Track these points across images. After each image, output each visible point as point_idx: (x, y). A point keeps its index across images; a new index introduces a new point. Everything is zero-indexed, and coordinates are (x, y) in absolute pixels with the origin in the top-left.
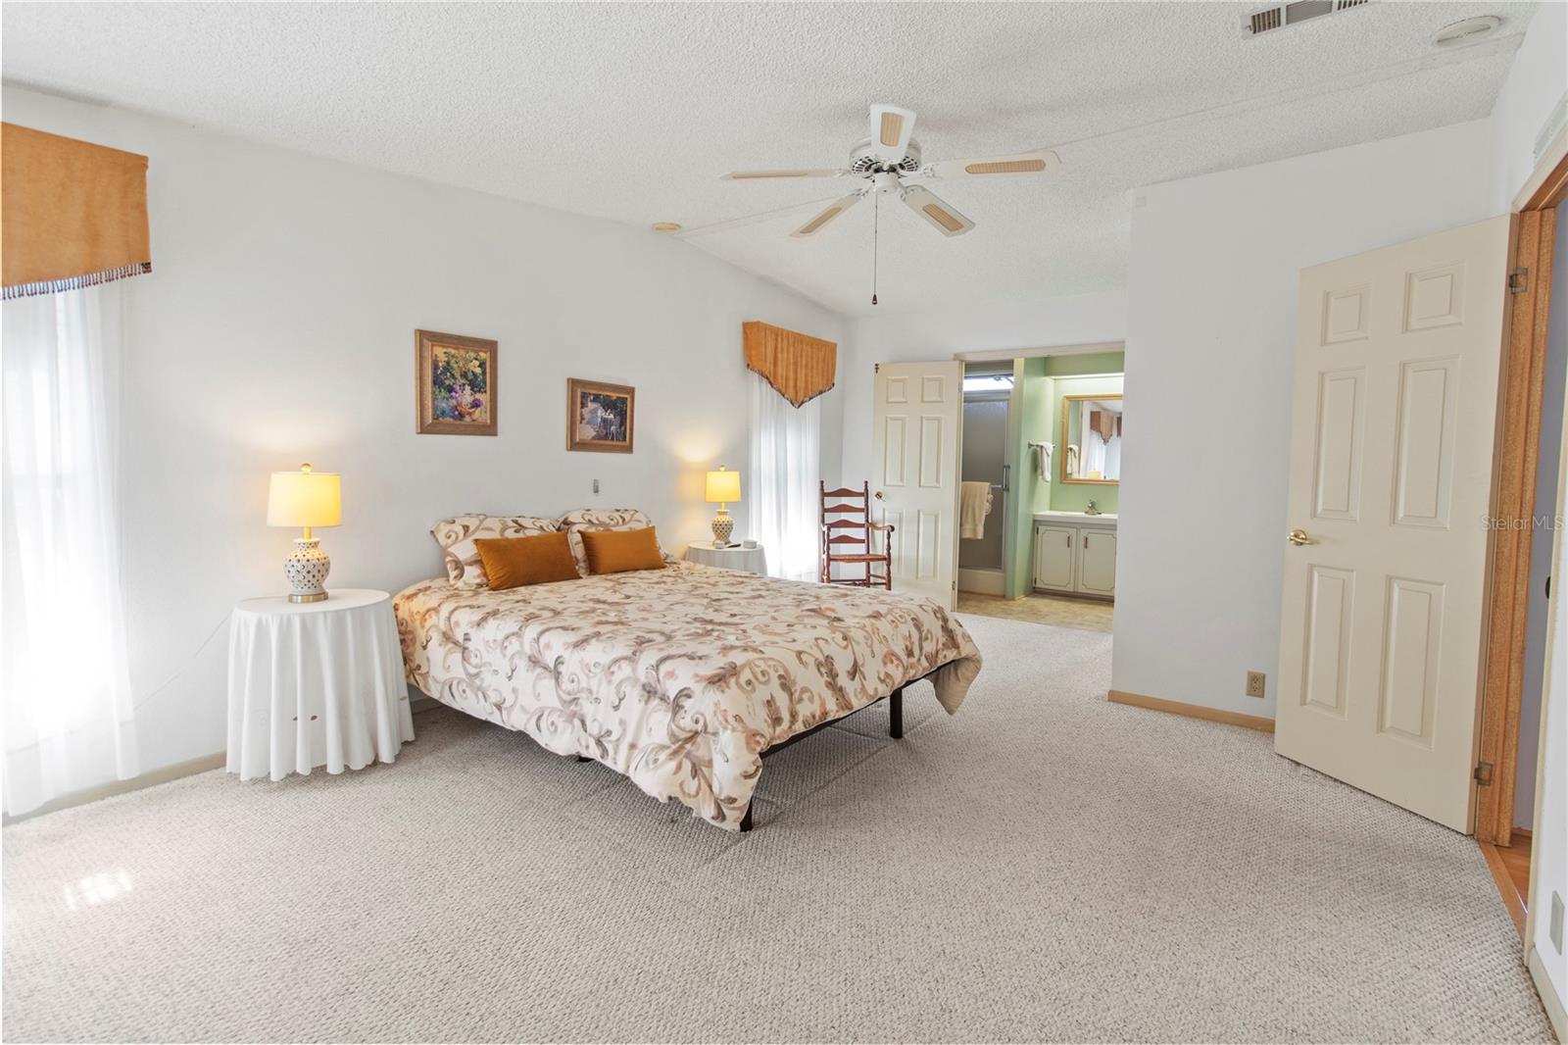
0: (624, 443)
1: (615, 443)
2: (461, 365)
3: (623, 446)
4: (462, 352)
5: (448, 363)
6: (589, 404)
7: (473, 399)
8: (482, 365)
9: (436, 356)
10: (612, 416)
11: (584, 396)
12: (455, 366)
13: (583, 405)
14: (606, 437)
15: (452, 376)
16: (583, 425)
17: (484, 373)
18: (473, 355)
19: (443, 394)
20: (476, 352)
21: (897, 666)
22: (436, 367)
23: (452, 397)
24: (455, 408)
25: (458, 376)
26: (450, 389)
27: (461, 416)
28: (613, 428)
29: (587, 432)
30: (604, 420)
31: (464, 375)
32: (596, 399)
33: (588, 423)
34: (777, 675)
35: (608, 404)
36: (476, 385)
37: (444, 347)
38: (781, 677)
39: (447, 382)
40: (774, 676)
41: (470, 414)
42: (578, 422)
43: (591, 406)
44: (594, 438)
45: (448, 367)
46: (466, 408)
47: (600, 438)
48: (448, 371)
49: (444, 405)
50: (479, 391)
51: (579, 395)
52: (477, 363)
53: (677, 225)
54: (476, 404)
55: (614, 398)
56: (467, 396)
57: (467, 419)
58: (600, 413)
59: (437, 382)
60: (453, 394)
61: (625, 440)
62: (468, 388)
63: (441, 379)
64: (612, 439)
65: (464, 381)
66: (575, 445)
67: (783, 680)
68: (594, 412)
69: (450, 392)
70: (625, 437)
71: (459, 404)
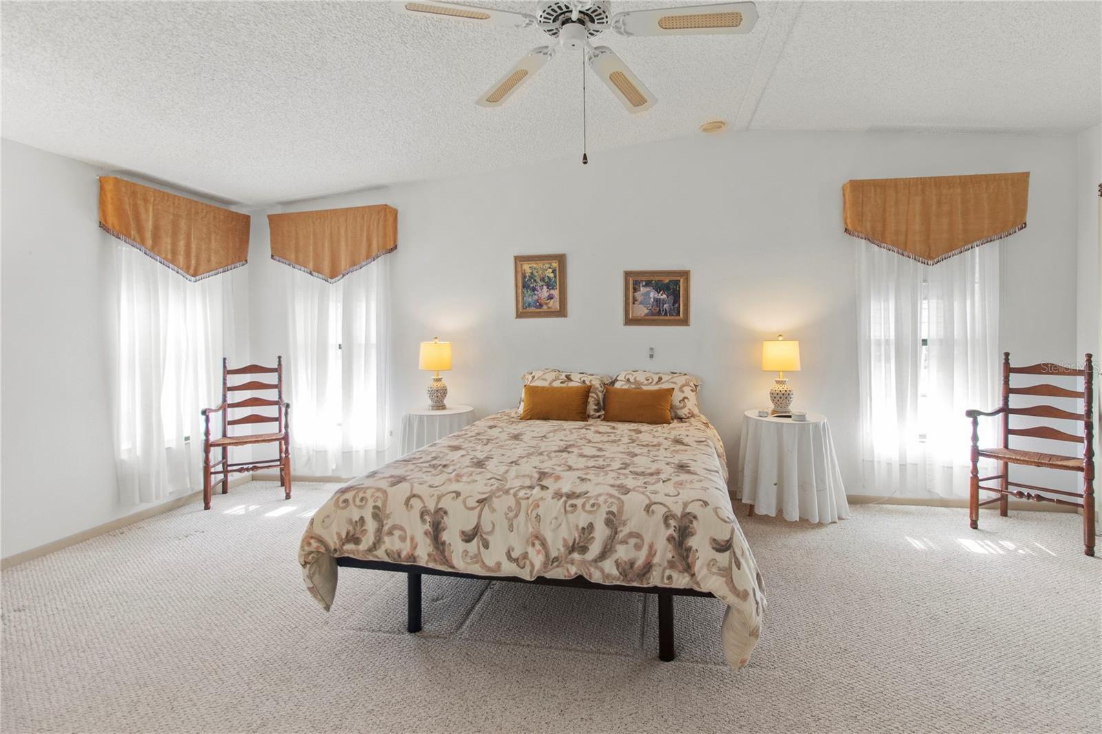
0: (677, 318)
1: (668, 317)
2: (540, 273)
3: (678, 320)
4: (541, 265)
5: (532, 273)
6: (642, 289)
7: (548, 294)
8: (554, 272)
9: (524, 270)
10: (664, 296)
11: (636, 283)
12: (537, 274)
13: (635, 290)
14: (659, 313)
15: (535, 281)
16: (636, 305)
17: (555, 276)
18: (548, 266)
19: (529, 293)
20: (550, 263)
21: (538, 552)
22: (524, 277)
23: (535, 294)
24: (537, 301)
25: (538, 280)
26: (534, 289)
27: (541, 306)
28: (666, 306)
29: (641, 311)
30: (657, 301)
31: (542, 279)
32: (648, 284)
33: (641, 303)
34: (374, 504)
35: (659, 287)
36: (550, 285)
37: (529, 264)
38: (375, 507)
39: (532, 286)
40: (371, 504)
41: (546, 304)
42: (631, 304)
43: (643, 290)
44: (646, 315)
45: (532, 276)
46: (544, 301)
47: (653, 314)
48: (532, 278)
49: (530, 300)
50: (553, 289)
51: (631, 282)
52: (551, 270)
53: (721, 122)
54: (550, 297)
55: (667, 281)
56: (544, 293)
57: (545, 307)
58: (653, 294)
59: (525, 286)
60: (536, 292)
61: (678, 314)
62: (545, 287)
63: (526, 284)
64: (666, 314)
65: (542, 284)
66: (629, 321)
67: (377, 511)
68: (648, 294)
69: (534, 291)
70: (679, 312)
71: (540, 298)
